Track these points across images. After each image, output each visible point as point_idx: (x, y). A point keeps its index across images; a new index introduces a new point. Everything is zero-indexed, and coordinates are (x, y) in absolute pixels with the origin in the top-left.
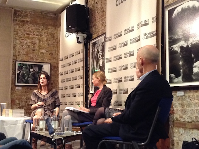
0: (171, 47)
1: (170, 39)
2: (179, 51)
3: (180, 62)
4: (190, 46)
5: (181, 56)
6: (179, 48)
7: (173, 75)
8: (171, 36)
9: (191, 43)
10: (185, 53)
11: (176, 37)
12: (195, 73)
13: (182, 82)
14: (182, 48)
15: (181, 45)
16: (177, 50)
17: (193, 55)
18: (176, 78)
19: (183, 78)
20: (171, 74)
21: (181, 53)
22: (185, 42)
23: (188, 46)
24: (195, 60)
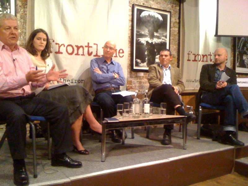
0: (138, 39)
1: (137, 32)
2: (145, 44)
3: (145, 52)
4: (154, 43)
5: (146, 48)
6: (145, 41)
7: (139, 61)
8: (138, 30)
9: (155, 42)
10: (150, 47)
11: (143, 33)
12: (156, 62)
13: (147, 66)
14: (147, 42)
15: (147, 40)
16: (143, 43)
17: (155, 50)
18: (142, 63)
19: (147, 64)
20: (137, 59)
21: (147, 46)
22: (151, 39)
23: (152, 43)
24: (157, 54)
